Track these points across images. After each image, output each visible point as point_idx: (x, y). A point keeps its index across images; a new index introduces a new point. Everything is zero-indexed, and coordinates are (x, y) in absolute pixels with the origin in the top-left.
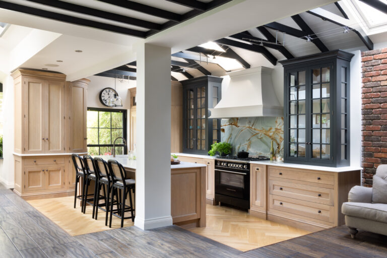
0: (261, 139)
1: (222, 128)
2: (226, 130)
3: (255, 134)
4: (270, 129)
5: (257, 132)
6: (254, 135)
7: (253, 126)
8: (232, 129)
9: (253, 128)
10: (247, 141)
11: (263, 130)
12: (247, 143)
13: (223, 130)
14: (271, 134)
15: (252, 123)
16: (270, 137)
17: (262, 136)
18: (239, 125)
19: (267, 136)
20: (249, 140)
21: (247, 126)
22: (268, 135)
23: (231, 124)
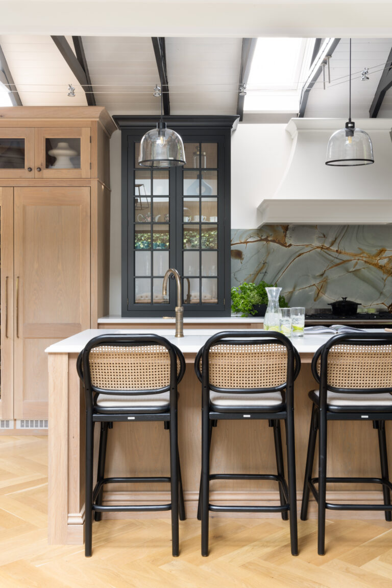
0: (356, 273)
1: (233, 248)
2: (246, 254)
3: (338, 261)
4: (382, 251)
5: (345, 258)
6: (337, 265)
7: (332, 244)
8: (268, 253)
9: (334, 248)
10: (315, 277)
11: (363, 253)
12: (317, 282)
13: (239, 254)
14: (383, 262)
15: (330, 239)
16: (381, 267)
17: (357, 267)
18: (289, 241)
19: (371, 266)
20: (322, 275)
21: (316, 243)
22: (376, 265)
23: (266, 240)
